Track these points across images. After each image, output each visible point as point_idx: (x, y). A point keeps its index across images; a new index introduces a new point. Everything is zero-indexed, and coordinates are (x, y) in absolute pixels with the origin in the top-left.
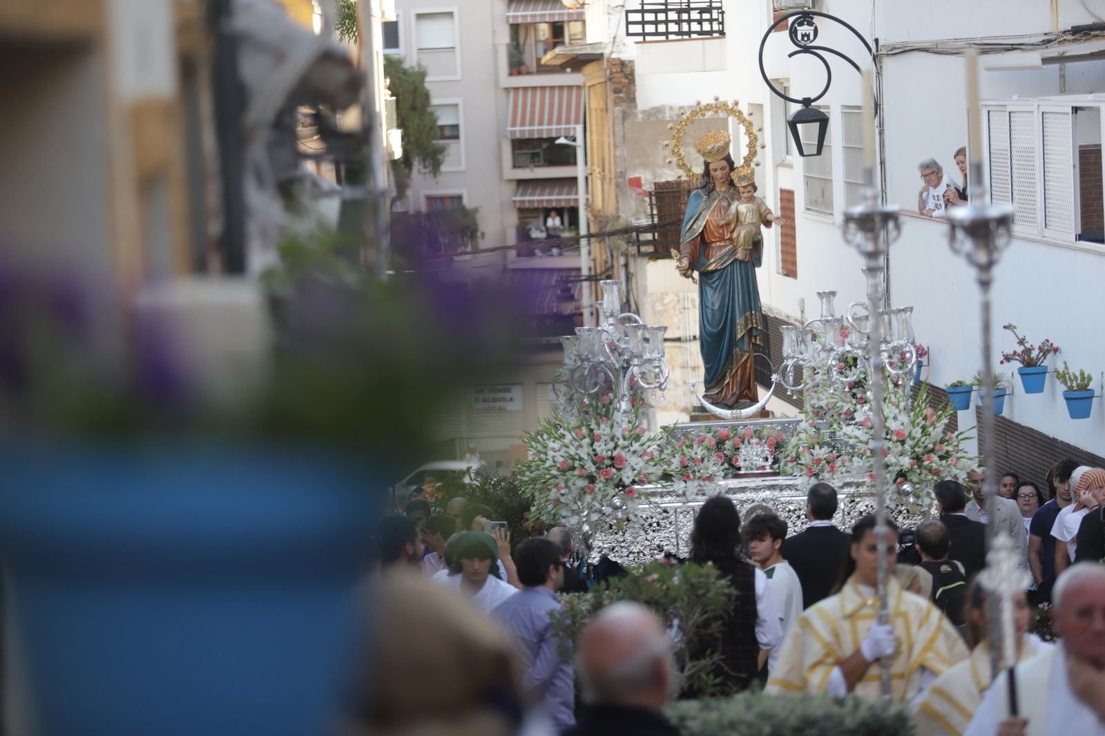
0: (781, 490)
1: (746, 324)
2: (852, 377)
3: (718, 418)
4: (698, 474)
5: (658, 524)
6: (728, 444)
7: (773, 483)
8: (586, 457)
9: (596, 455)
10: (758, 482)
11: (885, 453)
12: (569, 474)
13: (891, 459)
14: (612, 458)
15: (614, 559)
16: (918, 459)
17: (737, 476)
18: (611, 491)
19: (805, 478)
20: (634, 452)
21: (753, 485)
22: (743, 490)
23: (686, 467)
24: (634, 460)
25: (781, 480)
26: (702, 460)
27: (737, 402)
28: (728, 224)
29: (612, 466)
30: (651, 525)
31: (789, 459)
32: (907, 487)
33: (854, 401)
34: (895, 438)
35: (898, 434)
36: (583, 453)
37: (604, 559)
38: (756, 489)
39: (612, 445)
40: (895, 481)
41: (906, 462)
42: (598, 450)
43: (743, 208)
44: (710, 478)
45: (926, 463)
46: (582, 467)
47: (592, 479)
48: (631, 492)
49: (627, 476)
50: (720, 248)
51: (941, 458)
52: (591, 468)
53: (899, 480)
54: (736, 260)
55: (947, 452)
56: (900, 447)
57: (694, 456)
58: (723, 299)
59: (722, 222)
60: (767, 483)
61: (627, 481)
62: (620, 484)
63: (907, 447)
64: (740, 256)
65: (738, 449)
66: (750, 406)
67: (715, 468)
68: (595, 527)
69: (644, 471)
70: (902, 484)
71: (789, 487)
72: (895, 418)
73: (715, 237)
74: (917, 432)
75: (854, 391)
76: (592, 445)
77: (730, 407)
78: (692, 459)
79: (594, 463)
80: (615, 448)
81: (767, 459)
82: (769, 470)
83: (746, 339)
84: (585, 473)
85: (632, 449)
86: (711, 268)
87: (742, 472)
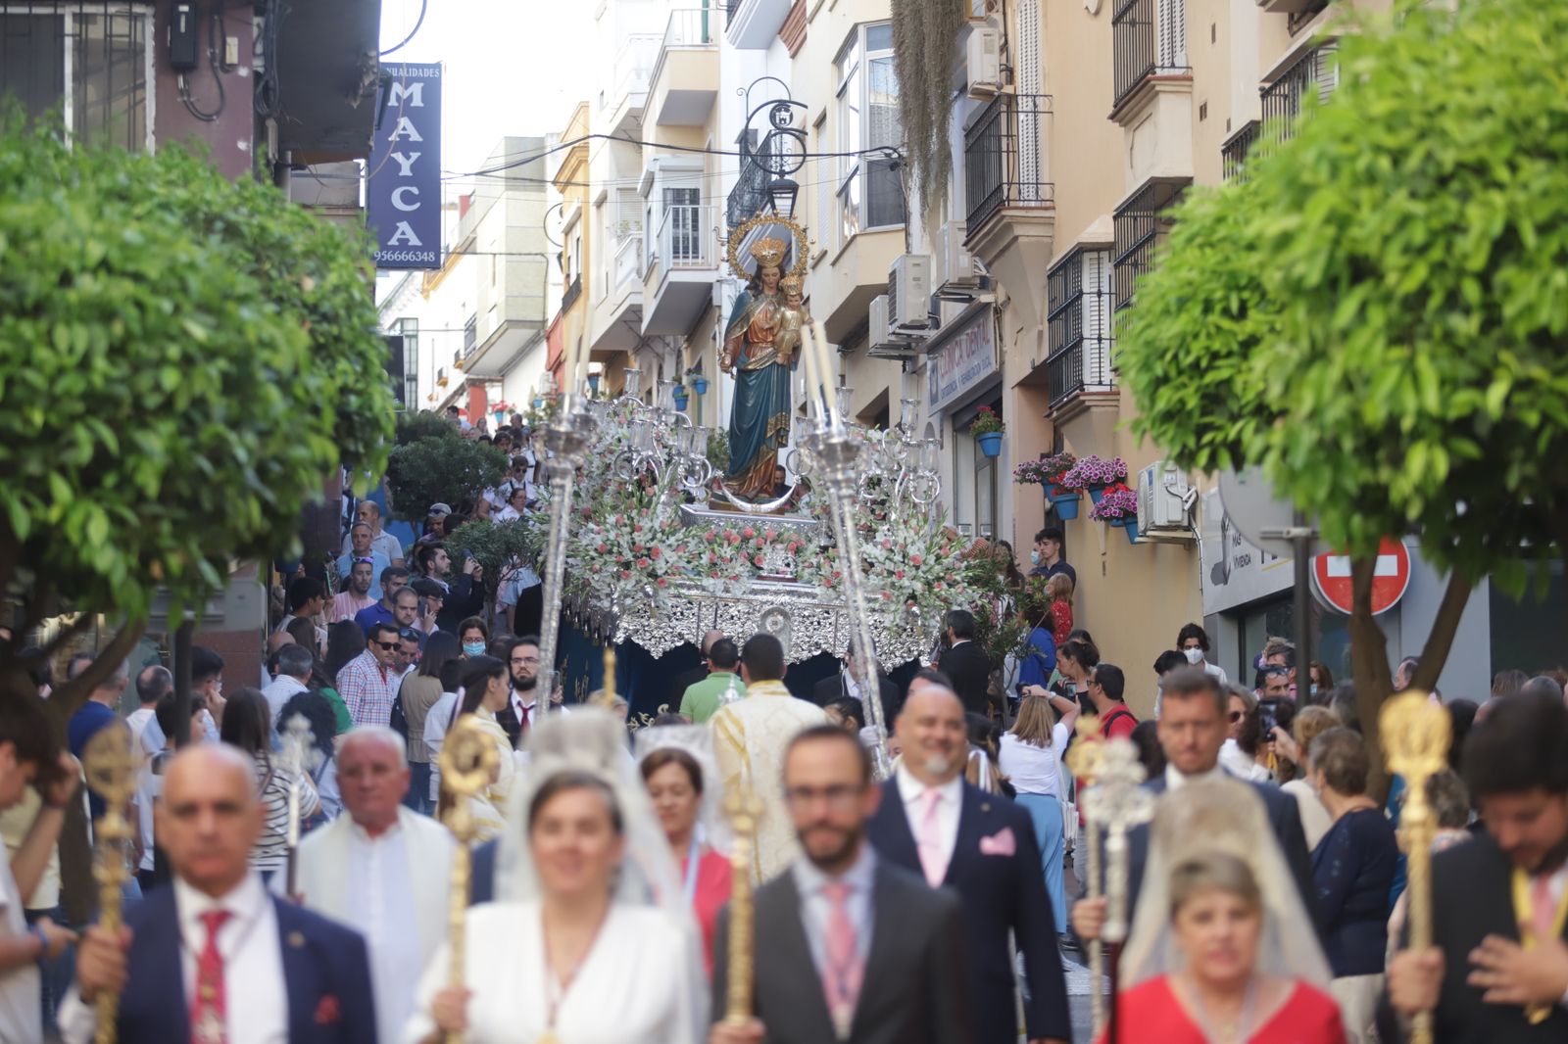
0: (799, 597)
1: (776, 425)
2: (876, 495)
3: (737, 509)
4: (726, 573)
5: (682, 614)
6: (752, 542)
7: (793, 589)
8: (625, 546)
9: (634, 543)
10: (779, 586)
11: (901, 576)
12: (606, 557)
13: (906, 582)
14: (649, 549)
15: (637, 641)
16: (929, 584)
17: (760, 578)
18: (645, 580)
19: (824, 589)
20: (670, 546)
21: (774, 588)
22: (765, 592)
23: (715, 564)
24: (667, 554)
25: (799, 587)
26: (731, 560)
27: (756, 496)
28: (771, 329)
29: (648, 556)
30: (675, 614)
31: (806, 564)
32: (915, 609)
33: (872, 517)
34: (912, 563)
35: (914, 559)
36: (624, 541)
37: (628, 641)
38: (777, 593)
39: (650, 536)
40: (906, 602)
41: (918, 586)
42: (637, 539)
43: (789, 314)
44: (736, 578)
45: (936, 590)
46: (620, 553)
47: (627, 565)
48: (663, 582)
49: (661, 567)
50: (762, 348)
51: (950, 585)
52: (628, 556)
53: (910, 602)
54: (775, 362)
55: (955, 581)
56: (914, 572)
57: (723, 555)
58: (758, 397)
59: (767, 326)
60: (788, 588)
61: (660, 572)
62: (653, 575)
63: (920, 574)
64: (779, 360)
65: (760, 549)
66: (770, 502)
67: (741, 569)
68: (624, 610)
69: (676, 565)
70: (912, 605)
71: (807, 595)
72: (913, 543)
73: (758, 338)
74: (932, 559)
75: (874, 507)
76: (631, 534)
77: (750, 501)
78: (721, 557)
79: (631, 551)
80: (652, 539)
81: (788, 565)
82: (789, 576)
83: (774, 439)
84: (623, 559)
85: (668, 542)
86: (750, 367)
87: (764, 574)
